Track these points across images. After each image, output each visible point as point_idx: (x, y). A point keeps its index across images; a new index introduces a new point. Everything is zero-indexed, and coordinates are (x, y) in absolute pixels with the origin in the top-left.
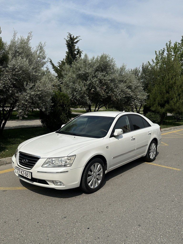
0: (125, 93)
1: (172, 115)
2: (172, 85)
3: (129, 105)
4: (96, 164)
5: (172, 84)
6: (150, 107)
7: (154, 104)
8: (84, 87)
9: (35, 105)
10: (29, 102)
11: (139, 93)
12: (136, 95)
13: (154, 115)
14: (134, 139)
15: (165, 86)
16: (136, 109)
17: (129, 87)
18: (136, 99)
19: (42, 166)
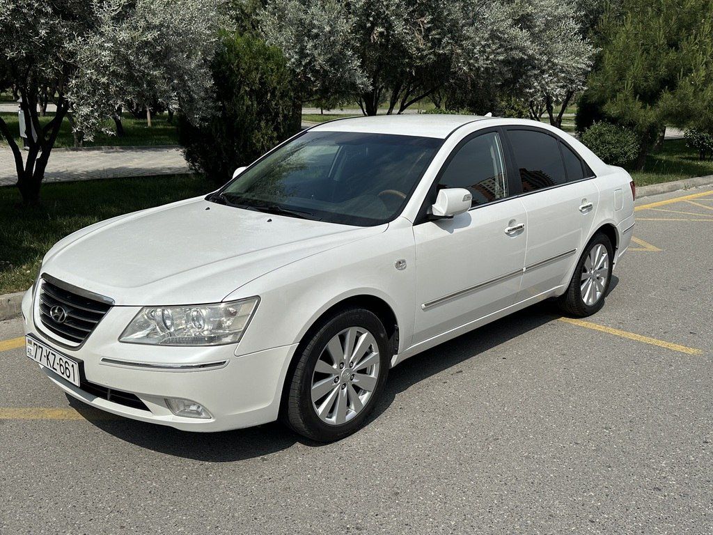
0: (507, 45)
1: (682, 133)
2: (695, 14)
3: (520, 93)
4: (350, 333)
5: (693, 13)
6: (603, 102)
7: (619, 91)
8: (342, 20)
9: (139, 85)
10: (114, 74)
11: (560, 46)
12: (550, 54)
13: (616, 133)
14: (520, 229)
15: (666, 21)
16: (550, 110)
17: (524, 21)
18: (550, 68)
19: (120, 338)
